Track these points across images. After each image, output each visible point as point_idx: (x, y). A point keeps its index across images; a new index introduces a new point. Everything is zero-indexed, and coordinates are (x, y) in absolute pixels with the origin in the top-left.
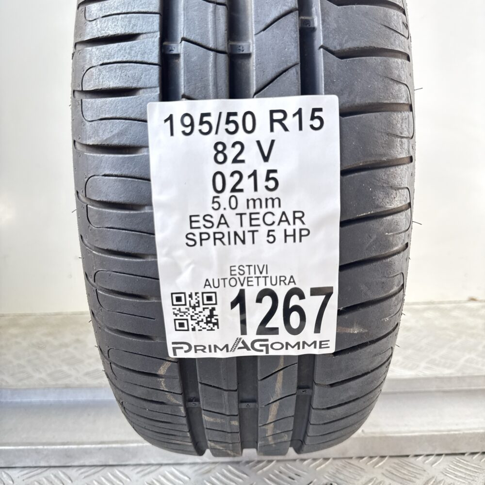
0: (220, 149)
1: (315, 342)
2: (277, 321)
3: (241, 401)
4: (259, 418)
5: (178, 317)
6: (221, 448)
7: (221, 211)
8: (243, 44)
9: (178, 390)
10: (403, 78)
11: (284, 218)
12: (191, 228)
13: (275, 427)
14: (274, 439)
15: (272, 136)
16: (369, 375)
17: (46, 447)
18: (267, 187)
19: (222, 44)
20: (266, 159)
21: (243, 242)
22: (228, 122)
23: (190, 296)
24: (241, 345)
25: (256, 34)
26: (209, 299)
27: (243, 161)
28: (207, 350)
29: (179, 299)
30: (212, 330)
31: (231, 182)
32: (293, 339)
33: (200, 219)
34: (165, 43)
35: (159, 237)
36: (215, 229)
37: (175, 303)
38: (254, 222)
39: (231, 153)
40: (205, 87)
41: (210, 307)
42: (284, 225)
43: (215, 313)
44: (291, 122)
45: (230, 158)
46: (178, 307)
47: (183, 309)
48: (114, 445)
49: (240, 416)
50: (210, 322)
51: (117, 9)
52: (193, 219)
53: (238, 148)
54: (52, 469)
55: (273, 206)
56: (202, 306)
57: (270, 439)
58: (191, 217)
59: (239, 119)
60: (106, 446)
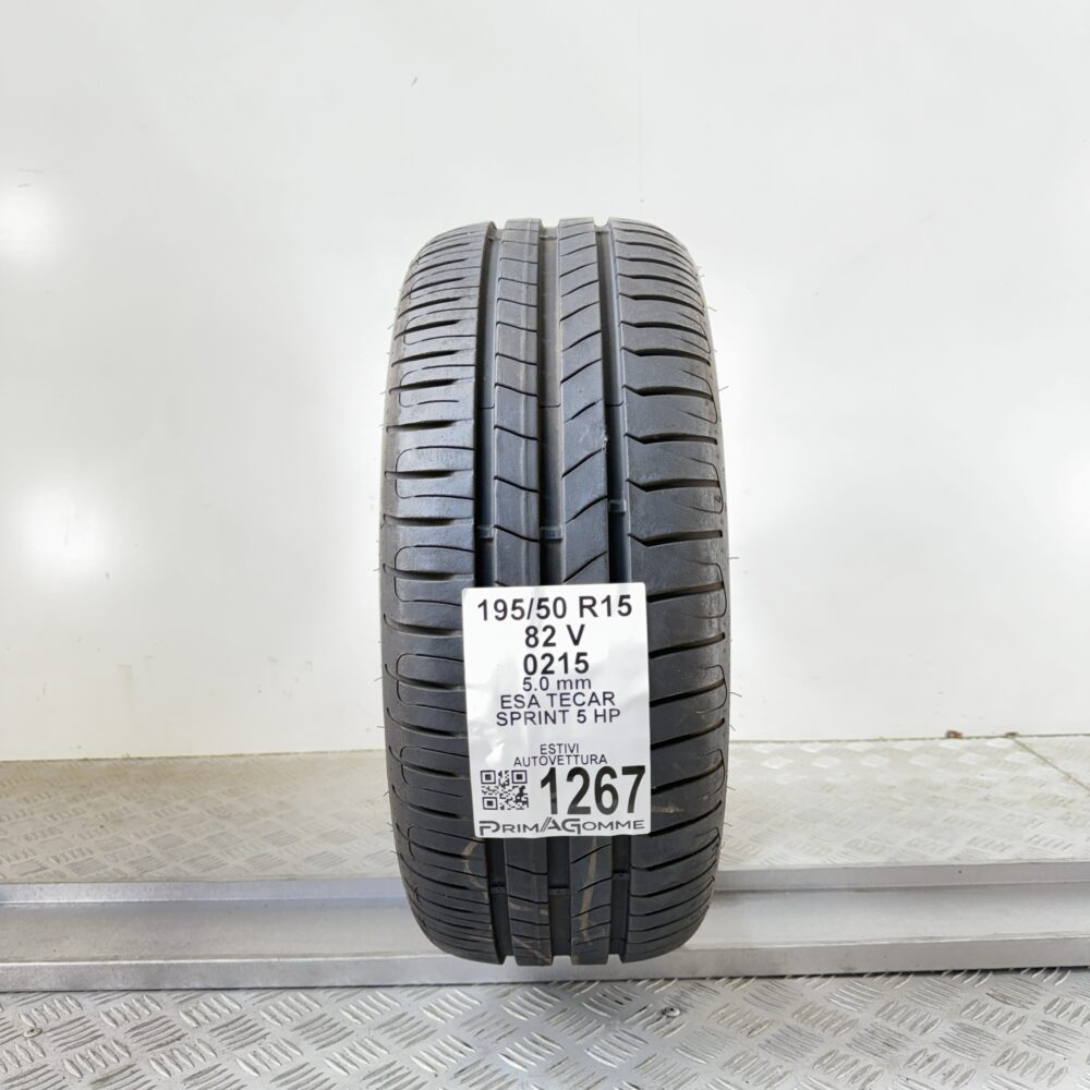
0: (531, 633)
1: (629, 822)
2: (589, 800)
3: (551, 887)
4: (572, 907)
5: (487, 795)
6: (527, 947)
7: (532, 692)
8: (554, 529)
9: (483, 873)
10: (713, 558)
11: (594, 699)
12: (503, 707)
13: (590, 918)
14: (590, 934)
15: (582, 621)
16: (691, 858)
17: (282, 960)
18: (577, 670)
19: (534, 532)
20: (576, 642)
21: (554, 721)
22: (539, 607)
23: (500, 774)
24: (551, 825)
25: (567, 522)
26: (519, 777)
27: (553, 645)
28: (516, 830)
29: (488, 777)
30: (521, 809)
31: (542, 664)
32: (606, 819)
33: (512, 699)
34: (479, 527)
35: (471, 716)
36: (526, 709)
37: (484, 781)
38: (564, 702)
39: (542, 636)
40: (518, 575)
41: (520, 785)
42: (594, 705)
43: (525, 791)
44: (600, 608)
45: (541, 642)
46: (486, 786)
47: (492, 787)
48: (376, 958)
49: (550, 904)
50: (520, 801)
51: (430, 489)
52: (505, 699)
53: (549, 631)
54: (288, 991)
55: (583, 687)
56: (511, 785)
57: (585, 933)
58: (503, 697)
59: (550, 604)
60: (365, 958)
